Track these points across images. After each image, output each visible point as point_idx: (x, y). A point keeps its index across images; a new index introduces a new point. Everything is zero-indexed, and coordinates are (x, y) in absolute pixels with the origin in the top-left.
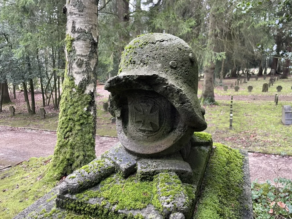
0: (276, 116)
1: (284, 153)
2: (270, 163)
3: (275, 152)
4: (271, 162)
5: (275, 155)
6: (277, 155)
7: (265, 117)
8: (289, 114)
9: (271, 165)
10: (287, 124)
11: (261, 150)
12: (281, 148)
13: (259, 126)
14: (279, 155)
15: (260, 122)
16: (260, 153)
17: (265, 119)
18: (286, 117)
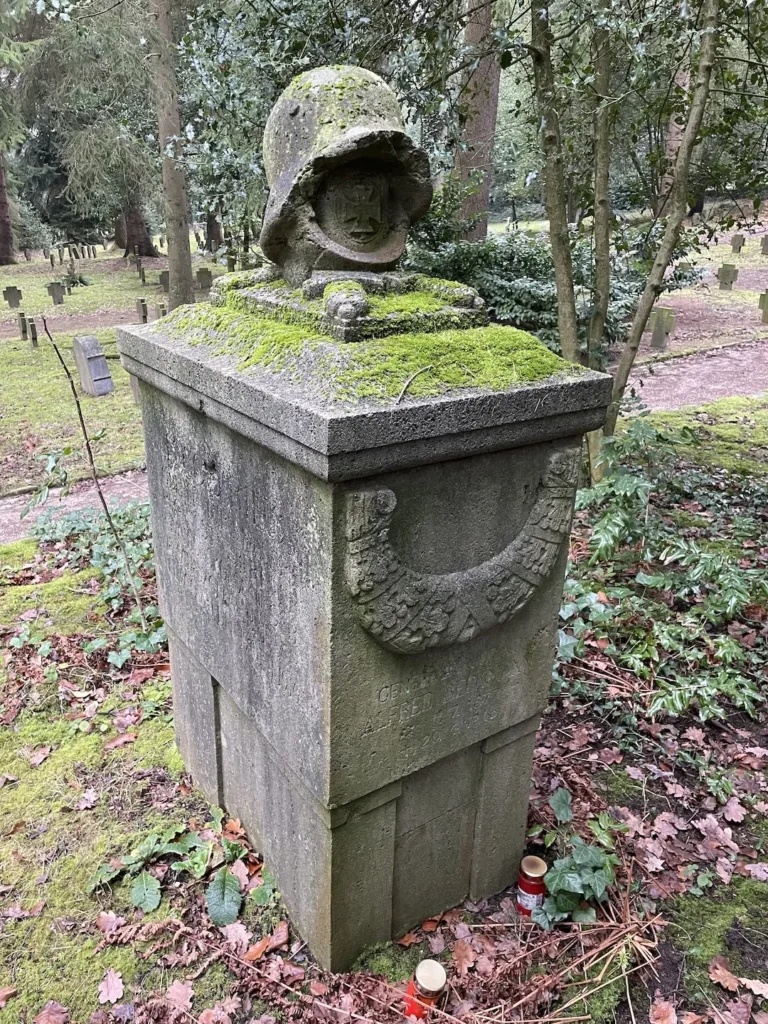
0: (57, 378)
1: (140, 462)
2: (124, 495)
3: (117, 466)
4: (124, 492)
5: (121, 473)
6: (126, 471)
7: (26, 388)
8: (99, 360)
9: (129, 497)
10: (102, 391)
11: (80, 473)
12: (128, 452)
13: (27, 415)
14: (132, 470)
15: (22, 403)
16: (81, 480)
17: (31, 390)
18: (92, 372)
